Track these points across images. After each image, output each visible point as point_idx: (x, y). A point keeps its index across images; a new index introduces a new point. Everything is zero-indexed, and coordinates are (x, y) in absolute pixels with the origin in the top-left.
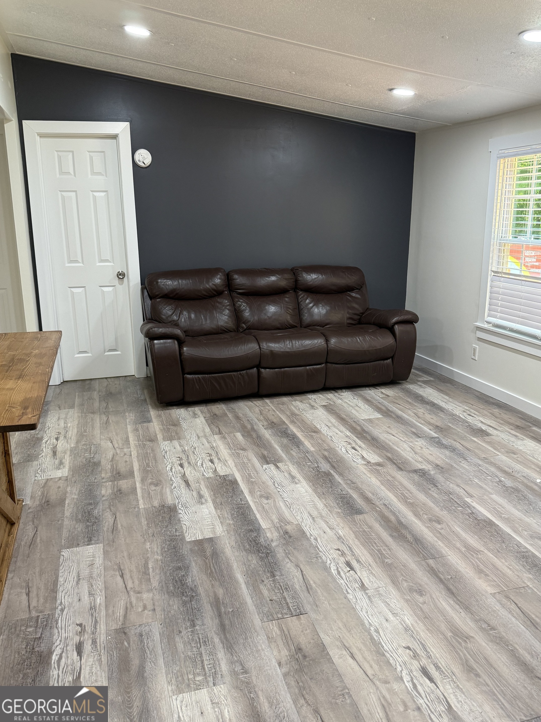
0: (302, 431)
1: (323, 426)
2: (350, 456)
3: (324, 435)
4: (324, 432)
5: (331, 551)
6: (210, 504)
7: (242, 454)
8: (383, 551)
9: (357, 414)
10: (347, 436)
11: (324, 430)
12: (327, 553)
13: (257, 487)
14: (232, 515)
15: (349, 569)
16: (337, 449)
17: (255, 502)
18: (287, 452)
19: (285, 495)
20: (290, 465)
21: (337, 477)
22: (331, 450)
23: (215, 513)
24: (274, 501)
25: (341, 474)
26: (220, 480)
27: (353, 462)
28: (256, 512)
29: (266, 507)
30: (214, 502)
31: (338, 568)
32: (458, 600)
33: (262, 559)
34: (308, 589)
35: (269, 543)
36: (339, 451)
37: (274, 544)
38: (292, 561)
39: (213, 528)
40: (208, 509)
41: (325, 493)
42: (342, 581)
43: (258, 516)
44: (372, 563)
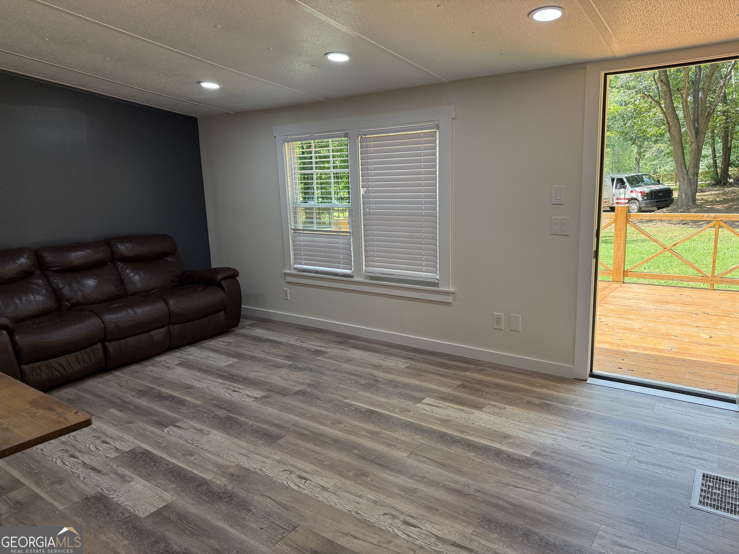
0: (176, 391)
1: (193, 381)
2: (237, 398)
3: (198, 388)
4: (198, 386)
5: (281, 474)
6: (138, 479)
7: (132, 426)
8: (318, 458)
9: (215, 364)
10: (221, 383)
11: (196, 384)
12: (278, 476)
13: (173, 450)
14: (169, 480)
15: (304, 481)
16: (220, 395)
17: (183, 462)
18: (178, 412)
19: (206, 447)
20: (189, 421)
21: (239, 417)
22: (217, 398)
23: (150, 484)
24: (199, 454)
25: (240, 415)
26: (129, 456)
27: (243, 402)
28: (190, 469)
29: (196, 462)
30: (141, 476)
31: (295, 483)
32: (391, 469)
33: (228, 503)
34: (286, 508)
35: (224, 489)
36: (224, 397)
37: (229, 487)
38: (256, 493)
39: (160, 497)
40: (140, 484)
41: (239, 433)
42: (306, 491)
43: (195, 472)
44: (316, 469)
